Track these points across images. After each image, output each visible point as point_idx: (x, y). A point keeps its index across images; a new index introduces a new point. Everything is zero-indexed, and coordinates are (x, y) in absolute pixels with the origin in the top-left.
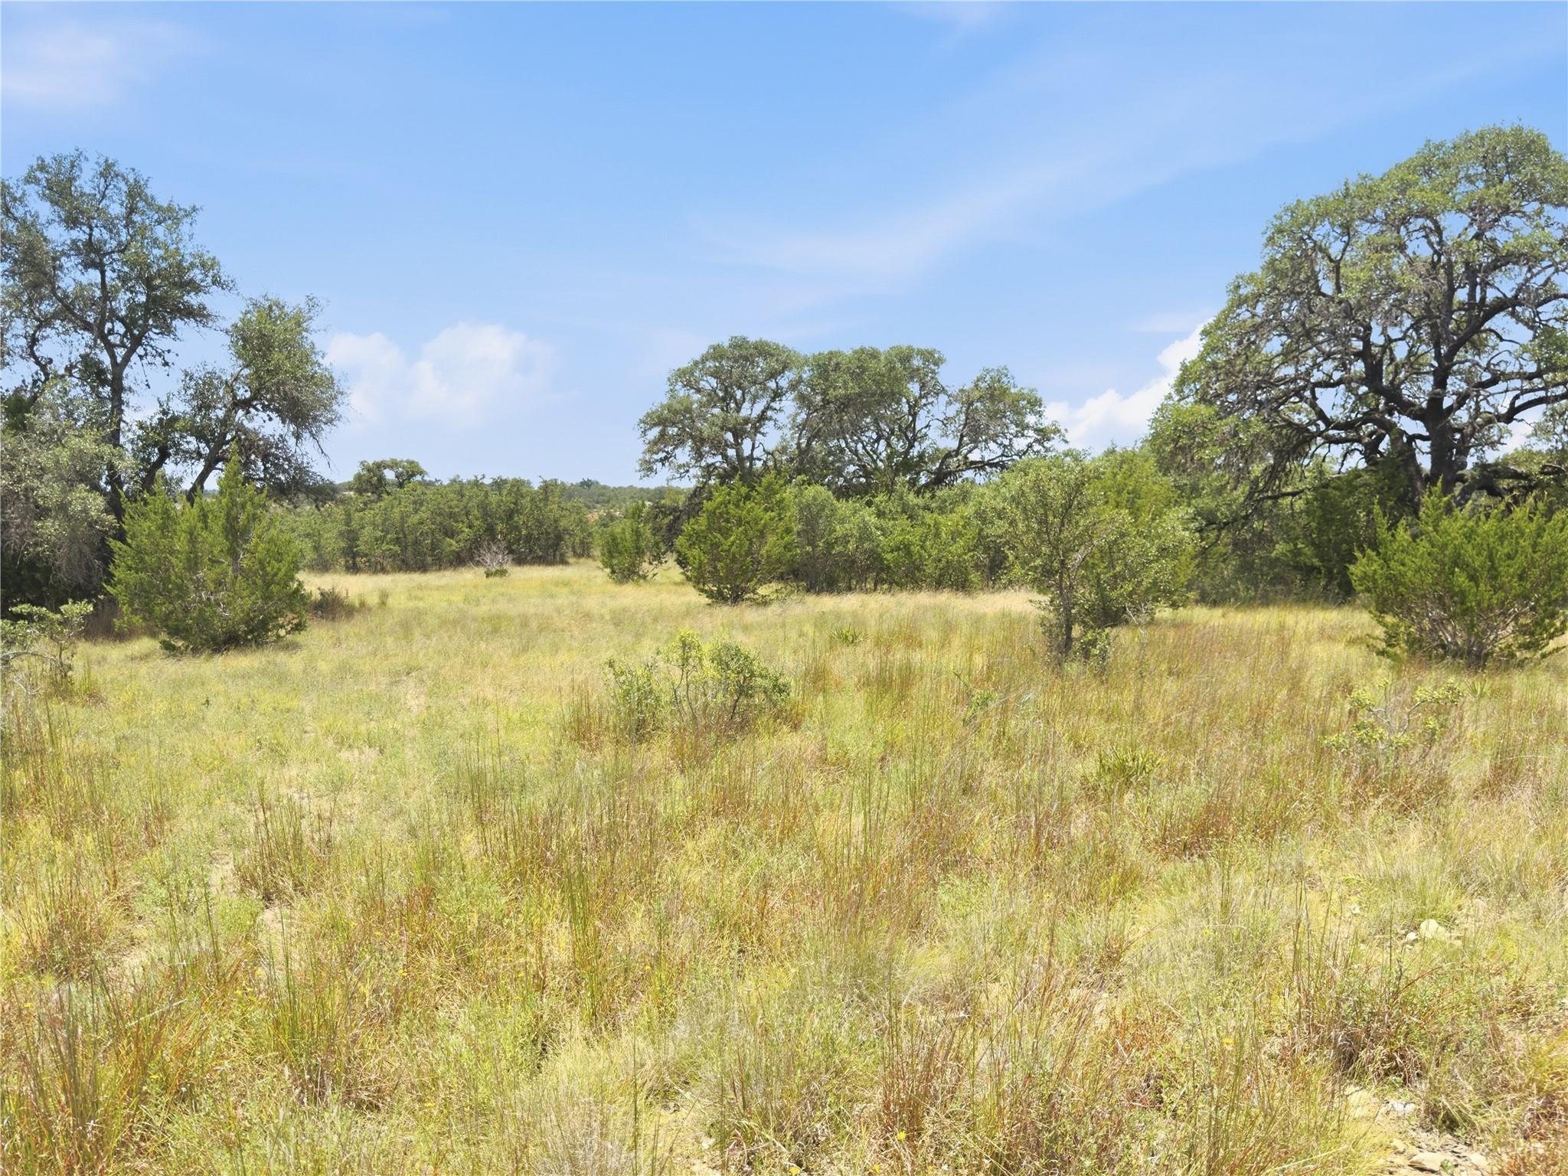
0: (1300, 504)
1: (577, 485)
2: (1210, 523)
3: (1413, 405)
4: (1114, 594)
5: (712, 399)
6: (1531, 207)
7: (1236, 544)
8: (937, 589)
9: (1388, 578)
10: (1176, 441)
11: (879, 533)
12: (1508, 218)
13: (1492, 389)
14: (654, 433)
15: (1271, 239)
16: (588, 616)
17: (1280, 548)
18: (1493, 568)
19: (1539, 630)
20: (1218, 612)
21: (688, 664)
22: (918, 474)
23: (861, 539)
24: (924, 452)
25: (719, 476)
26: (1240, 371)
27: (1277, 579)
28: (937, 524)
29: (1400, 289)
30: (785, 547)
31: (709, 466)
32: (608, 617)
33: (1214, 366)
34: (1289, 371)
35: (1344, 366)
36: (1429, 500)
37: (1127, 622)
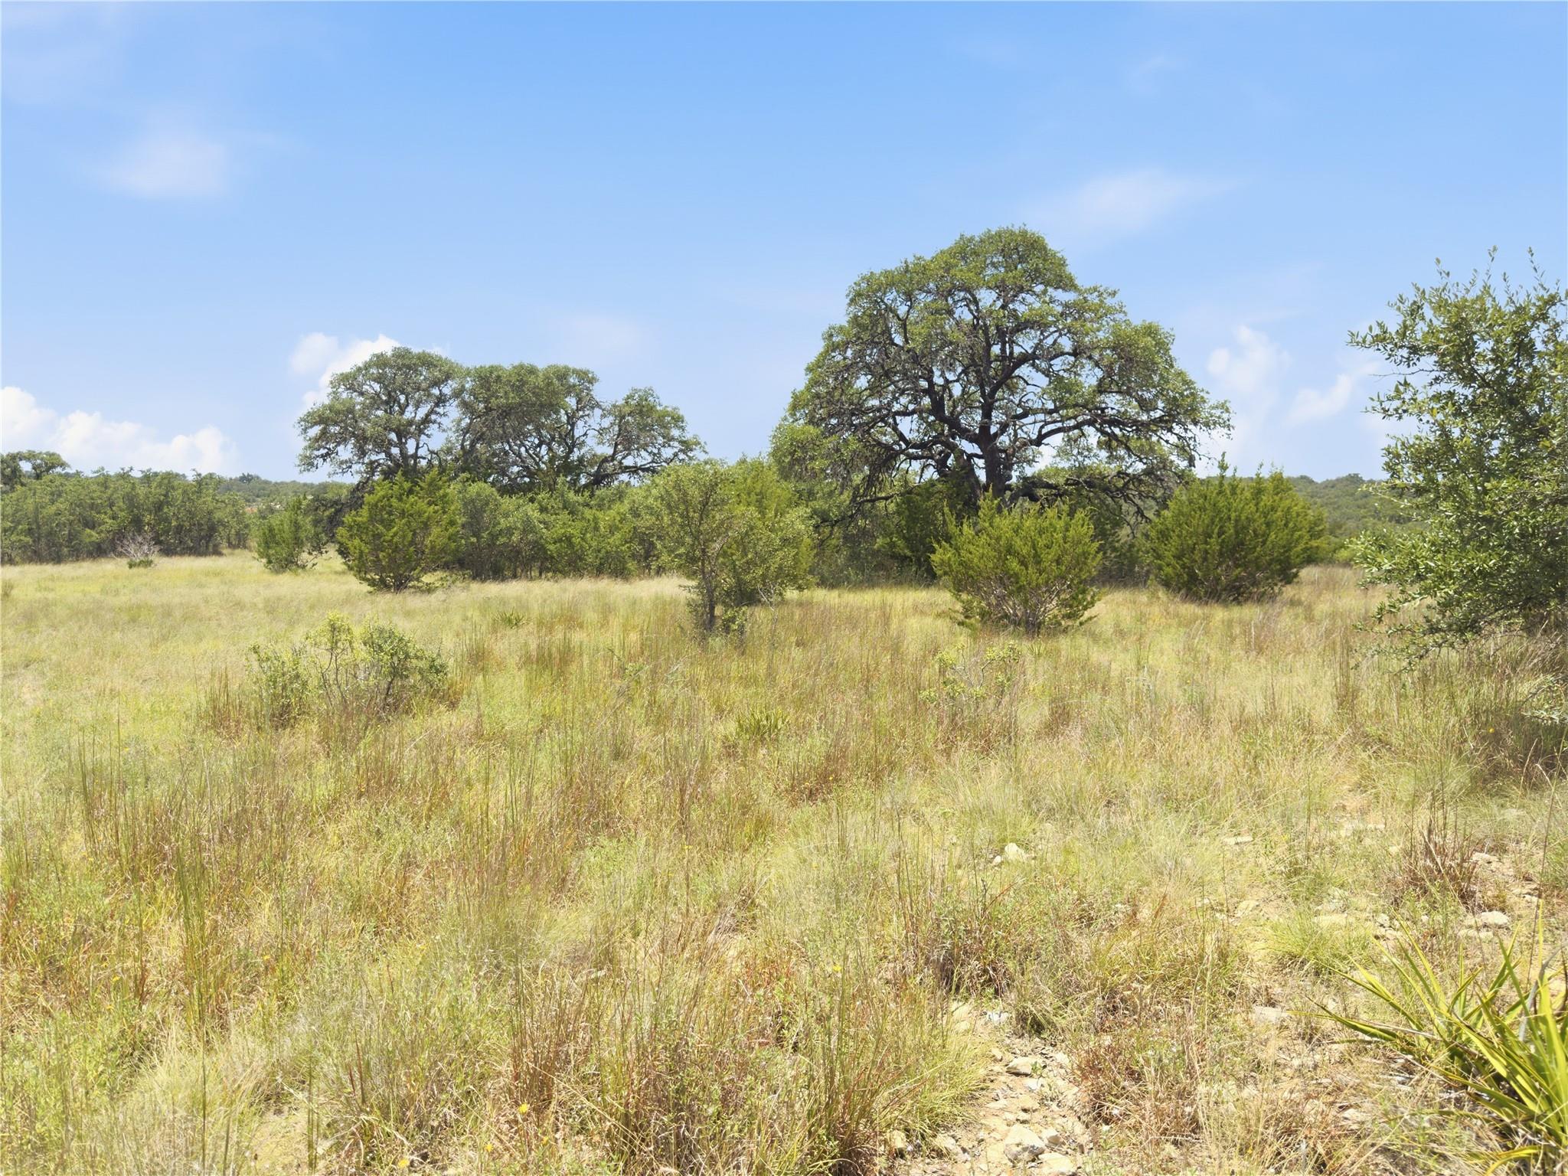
0: (892, 507)
1: (236, 479)
2: (824, 521)
3: (969, 431)
4: (748, 578)
5: (375, 401)
6: (1039, 288)
7: (846, 538)
8: (597, 576)
9: (961, 564)
10: (792, 454)
11: (542, 526)
12: (1023, 295)
13: (1025, 421)
14: (315, 431)
15: (852, 300)
16: (239, 605)
17: (880, 541)
18: (1036, 555)
19: (1075, 604)
20: (835, 593)
21: (337, 648)
22: (578, 475)
23: (525, 532)
24: (583, 456)
25: (383, 472)
26: (838, 401)
27: (881, 566)
28: (595, 519)
29: (951, 343)
30: (449, 539)
31: (372, 463)
32: (261, 606)
33: (818, 396)
34: (874, 402)
35: (915, 400)
36: (986, 502)
37: (760, 601)
